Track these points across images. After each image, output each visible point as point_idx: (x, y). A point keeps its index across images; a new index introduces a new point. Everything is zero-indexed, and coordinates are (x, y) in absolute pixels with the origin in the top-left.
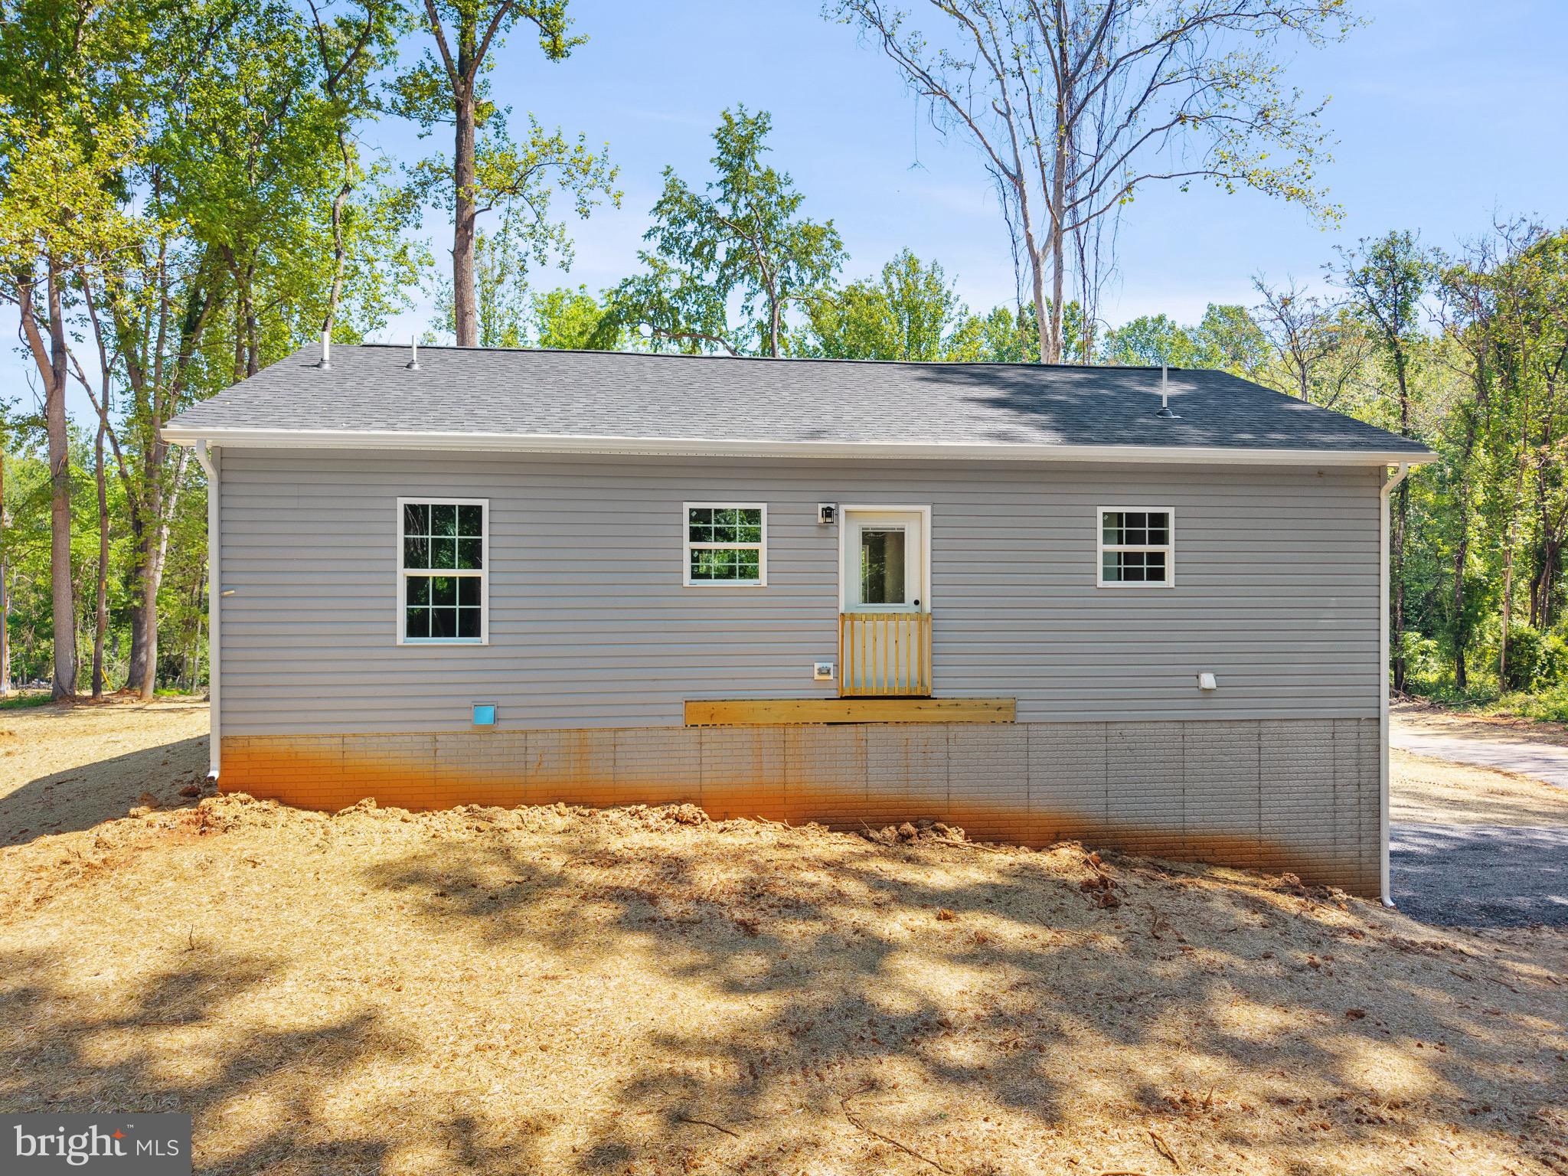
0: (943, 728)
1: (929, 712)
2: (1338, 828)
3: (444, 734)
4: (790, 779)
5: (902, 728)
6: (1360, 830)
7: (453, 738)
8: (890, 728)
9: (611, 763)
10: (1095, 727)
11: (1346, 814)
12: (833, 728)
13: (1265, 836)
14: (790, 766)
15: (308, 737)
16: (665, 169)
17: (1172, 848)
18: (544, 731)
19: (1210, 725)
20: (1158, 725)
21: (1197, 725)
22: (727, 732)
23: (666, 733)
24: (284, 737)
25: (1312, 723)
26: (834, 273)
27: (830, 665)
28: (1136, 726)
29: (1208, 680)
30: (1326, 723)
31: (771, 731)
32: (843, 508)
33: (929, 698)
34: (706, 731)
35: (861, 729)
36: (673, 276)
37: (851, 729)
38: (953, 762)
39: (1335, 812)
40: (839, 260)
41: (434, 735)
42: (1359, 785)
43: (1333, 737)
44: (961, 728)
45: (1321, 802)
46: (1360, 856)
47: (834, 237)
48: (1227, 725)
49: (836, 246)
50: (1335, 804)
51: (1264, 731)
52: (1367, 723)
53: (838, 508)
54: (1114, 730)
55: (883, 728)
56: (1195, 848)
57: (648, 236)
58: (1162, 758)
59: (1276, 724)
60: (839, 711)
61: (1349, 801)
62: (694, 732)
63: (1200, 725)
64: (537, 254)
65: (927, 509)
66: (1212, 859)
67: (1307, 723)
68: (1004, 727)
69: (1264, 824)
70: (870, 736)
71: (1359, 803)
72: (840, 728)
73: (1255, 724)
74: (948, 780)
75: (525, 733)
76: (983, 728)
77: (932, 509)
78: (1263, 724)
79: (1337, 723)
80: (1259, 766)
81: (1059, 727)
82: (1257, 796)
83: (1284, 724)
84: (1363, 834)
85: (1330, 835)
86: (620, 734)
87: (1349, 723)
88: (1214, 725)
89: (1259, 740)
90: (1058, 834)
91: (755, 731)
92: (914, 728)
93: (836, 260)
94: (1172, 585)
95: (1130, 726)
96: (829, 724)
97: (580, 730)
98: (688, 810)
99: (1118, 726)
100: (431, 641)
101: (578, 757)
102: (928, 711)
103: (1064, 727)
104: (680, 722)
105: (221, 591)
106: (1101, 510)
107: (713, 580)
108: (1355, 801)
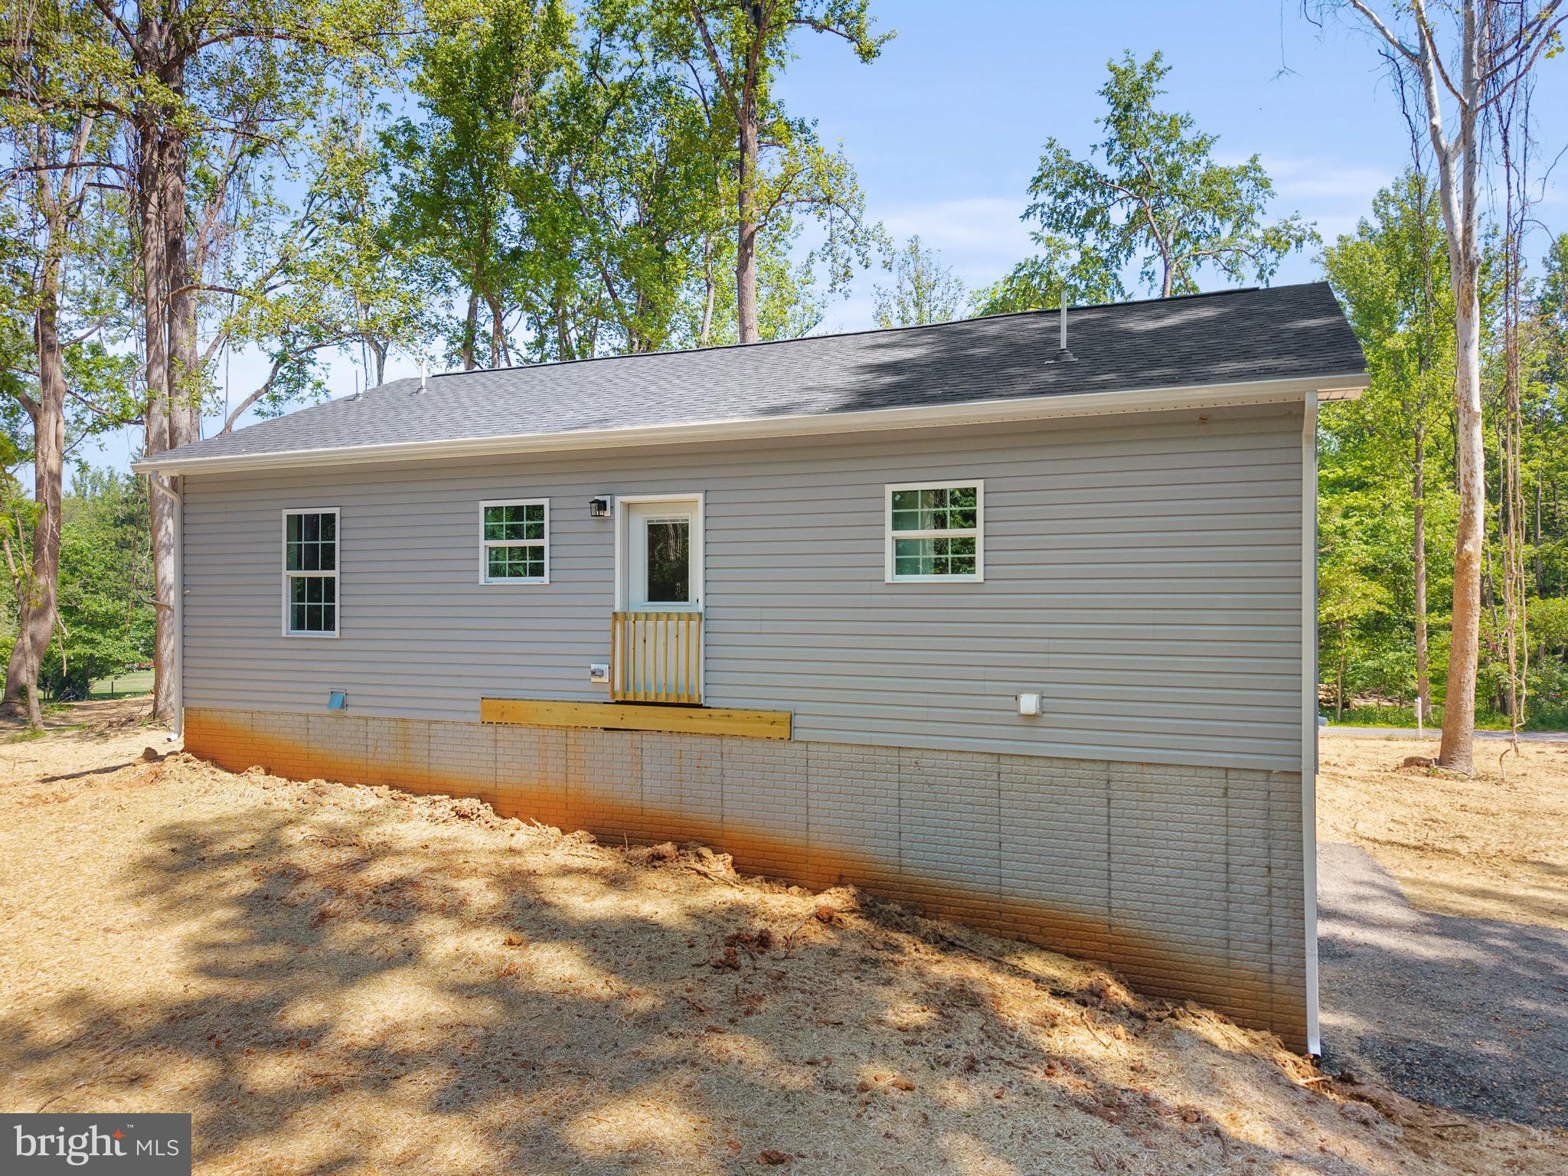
0: (716, 741)
1: (702, 723)
2: (1233, 925)
3: (314, 715)
4: (571, 784)
5: (676, 739)
6: (1270, 933)
7: (319, 720)
8: (665, 739)
9: (426, 753)
10: (884, 752)
11: (1247, 907)
12: (608, 735)
13: (1117, 921)
14: (571, 770)
15: (231, 711)
16: (1048, 142)
17: (984, 917)
18: (379, 719)
19: (1035, 762)
20: (963, 757)
21: (1015, 761)
22: (518, 731)
23: (467, 728)
24: (219, 710)
25: (1192, 772)
26: (1257, 217)
27: (605, 667)
28: (936, 755)
29: (1029, 703)
30: (1213, 773)
31: (554, 733)
32: (619, 500)
33: (700, 706)
34: (500, 729)
35: (637, 736)
36: (1070, 251)
37: (627, 736)
38: (727, 781)
39: (1229, 902)
40: (1261, 201)
41: (307, 716)
42: (1269, 868)
43: (1225, 795)
44: (735, 743)
45: (1204, 885)
46: (1271, 971)
47: (1258, 175)
48: (1061, 764)
49: (1263, 184)
50: (1227, 890)
51: (1117, 776)
52: (1283, 778)
53: (612, 501)
54: (907, 758)
55: (656, 738)
56: (1015, 921)
57: (1027, 214)
58: (969, 799)
59: (1132, 768)
60: (613, 716)
61: (1252, 889)
62: (489, 729)
63: (1021, 761)
64: (861, 258)
65: (700, 497)
66: (1039, 939)
67: (1183, 771)
68: (781, 744)
69: (1115, 903)
70: (645, 745)
71: (1270, 894)
72: (616, 735)
73: (1103, 767)
74: (722, 800)
75: (366, 719)
76: (759, 744)
77: (705, 498)
78: (1113, 768)
79: (1231, 775)
80: (1109, 823)
81: (842, 749)
82: (1105, 864)
83: (1146, 769)
84: (1275, 940)
85: (1219, 933)
86: (433, 726)
87: (1253, 776)
88: (1042, 762)
89: (1109, 788)
90: (841, 877)
91: (541, 732)
92: (688, 740)
93: (1256, 202)
94: (981, 580)
95: (928, 754)
96: (606, 729)
97: (404, 720)
98: (467, 804)
99: (913, 753)
100: (306, 633)
101: (402, 744)
102: (698, 721)
103: (848, 749)
104: (476, 718)
105: (183, 591)
106: (889, 489)
107: (507, 578)
108: (1263, 890)
